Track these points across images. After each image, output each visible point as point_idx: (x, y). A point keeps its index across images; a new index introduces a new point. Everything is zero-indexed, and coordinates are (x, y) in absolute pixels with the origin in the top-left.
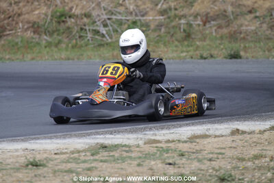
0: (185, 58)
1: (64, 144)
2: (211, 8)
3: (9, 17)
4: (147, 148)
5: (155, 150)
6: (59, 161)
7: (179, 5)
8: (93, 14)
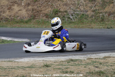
0: (101, 28)
1: (57, 59)
2: (112, 10)
3: (37, 12)
4: (88, 61)
5: (91, 62)
6: (55, 65)
7: (100, 9)
8: (68, 11)
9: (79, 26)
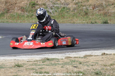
0: (84, 23)
1: (31, 57)
2: (96, 2)
3: (11, 5)
4: (66, 60)
5: (69, 61)
6: (28, 65)
7: (83, 1)
8: (47, 4)
9: (60, 21)
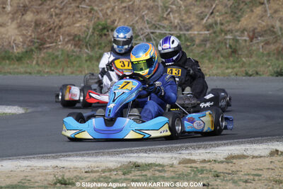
0: (229, 75)
1: (96, 162)
2: (259, 23)
3: (50, 30)
4: (181, 168)
5: (189, 170)
7: (226, 20)
